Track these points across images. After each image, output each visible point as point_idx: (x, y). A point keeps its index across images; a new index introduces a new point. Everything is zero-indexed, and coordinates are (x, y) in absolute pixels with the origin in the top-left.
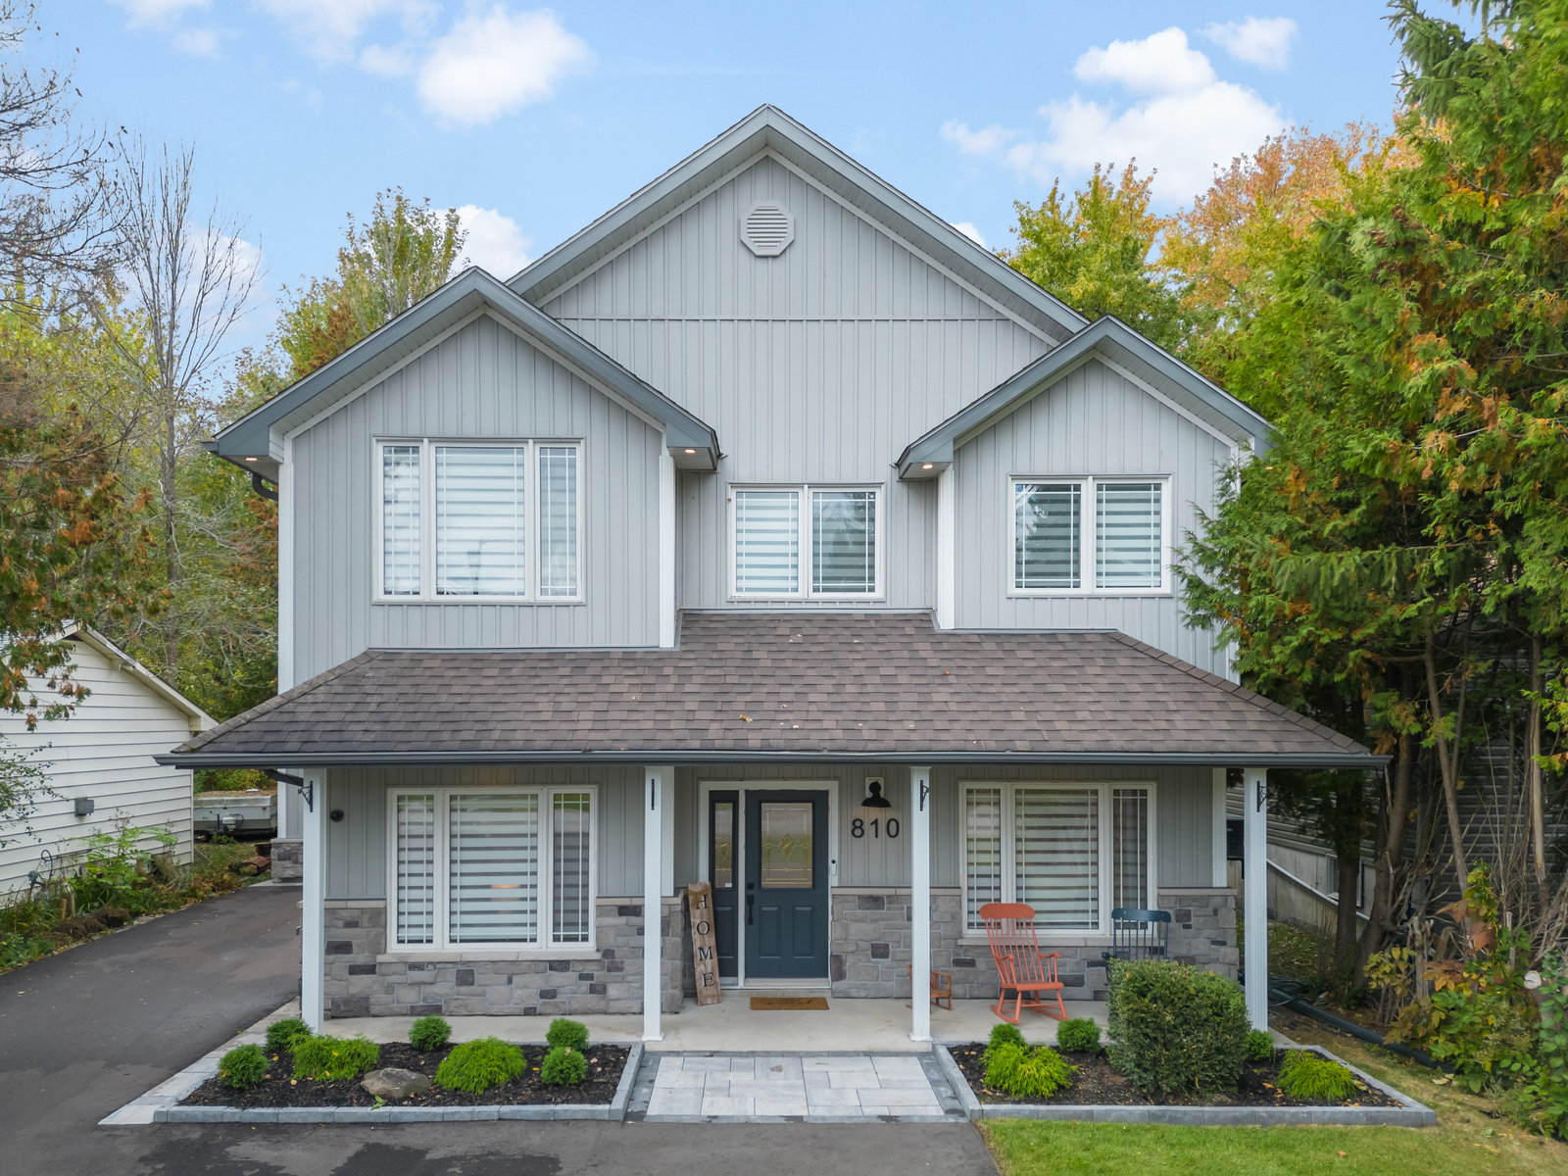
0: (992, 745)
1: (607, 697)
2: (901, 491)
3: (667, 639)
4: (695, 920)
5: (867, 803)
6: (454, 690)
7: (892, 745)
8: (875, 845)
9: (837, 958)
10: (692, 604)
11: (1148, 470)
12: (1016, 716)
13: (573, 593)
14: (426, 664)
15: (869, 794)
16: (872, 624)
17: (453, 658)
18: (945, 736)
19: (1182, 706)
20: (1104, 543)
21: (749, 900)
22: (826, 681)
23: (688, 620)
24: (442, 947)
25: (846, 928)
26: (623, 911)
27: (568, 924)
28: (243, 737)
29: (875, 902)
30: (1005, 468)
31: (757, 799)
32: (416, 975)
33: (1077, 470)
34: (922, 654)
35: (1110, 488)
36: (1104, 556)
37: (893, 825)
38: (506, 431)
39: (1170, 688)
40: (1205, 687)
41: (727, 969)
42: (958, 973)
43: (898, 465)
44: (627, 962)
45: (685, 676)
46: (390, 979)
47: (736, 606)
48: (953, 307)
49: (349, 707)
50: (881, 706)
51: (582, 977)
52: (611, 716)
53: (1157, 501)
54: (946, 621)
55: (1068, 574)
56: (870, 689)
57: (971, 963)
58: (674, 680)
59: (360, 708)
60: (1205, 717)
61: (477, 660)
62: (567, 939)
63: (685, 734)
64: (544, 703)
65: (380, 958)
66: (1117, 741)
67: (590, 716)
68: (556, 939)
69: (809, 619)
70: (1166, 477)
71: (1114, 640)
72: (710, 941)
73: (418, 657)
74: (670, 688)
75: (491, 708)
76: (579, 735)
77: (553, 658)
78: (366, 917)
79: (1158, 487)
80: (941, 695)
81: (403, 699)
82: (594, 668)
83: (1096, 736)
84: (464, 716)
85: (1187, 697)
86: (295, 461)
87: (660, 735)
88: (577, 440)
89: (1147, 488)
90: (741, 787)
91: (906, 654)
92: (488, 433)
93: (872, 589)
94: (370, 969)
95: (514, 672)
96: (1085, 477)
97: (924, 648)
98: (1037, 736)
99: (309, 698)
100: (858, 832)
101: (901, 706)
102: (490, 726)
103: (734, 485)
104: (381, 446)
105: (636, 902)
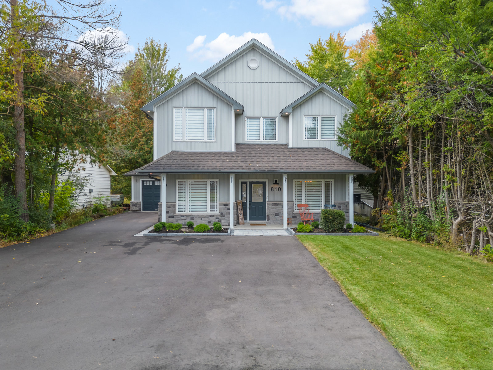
0: (299, 169)
1: (222, 161)
2: (281, 118)
3: (233, 149)
4: (239, 208)
5: (274, 184)
6: (191, 159)
7: (279, 169)
8: (276, 193)
9: (268, 216)
10: (238, 142)
11: (332, 114)
12: (304, 164)
13: (214, 140)
14: (184, 154)
15: (274, 182)
16: (275, 146)
17: (190, 153)
18: (289, 168)
19: (337, 162)
20: (323, 129)
21: (250, 204)
22: (266, 158)
23: (237, 145)
24: (187, 212)
25: (270, 210)
26: (225, 205)
27: (213, 208)
28: (151, 167)
29: (276, 204)
30: (303, 114)
31: (251, 183)
32: (183, 218)
33: (317, 114)
34: (285, 152)
35: (324, 118)
36: (323, 132)
37: (280, 189)
38: (200, 106)
39: (335, 159)
40: (342, 158)
41: (245, 219)
42: (293, 219)
43: (281, 113)
44: (225, 215)
45: (237, 157)
46: (177, 219)
47: (247, 143)
48: (292, 80)
49: (171, 162)
50: (277, 162)
51: (216, 218)
52: (223, 164)
53: (334, 120)
54: (291, 146)
55: (316, 136)
56: (275, 159)
57: (296, 217)
58: (235, 157)
59: (173, 162)
60: (341, 164)
61: (195, 153)
62: (213, 211)
63: (239, 167)
64: (210, 162)
65: (175, 214)
67: (219, 164)
68: (211, 211)
69: (262, 145)
70: (335, 116)
71: (325, 149)
72: (242, 212)
73: (183, 153)
74: (235, 159)
75: (199, 162)
76: (217, 167)
77: (210, 153)
78: (172, 206)
79: (334, 118)
80: (289, 160)
81: (181, 160)
82: (219, 155)
84: (194, 164)
85: (338, 160)
86: (157, 112)
87: (233, 168)
88: (215, 108)
89: (332, 118)
90: (248, 181)
91: (282, 152)
92: (196, 106)
93: (275, 139)
94: (173, 217)
95: (203, 156)
96: (319, 116)
97: (286, 151)
98: (308, 168)
99: (162, 160)
100: (272, 190)
101: (281, 162)
102: (200, 166)
103: (246, 117)
104: (174, 109)
105: (227, 203)
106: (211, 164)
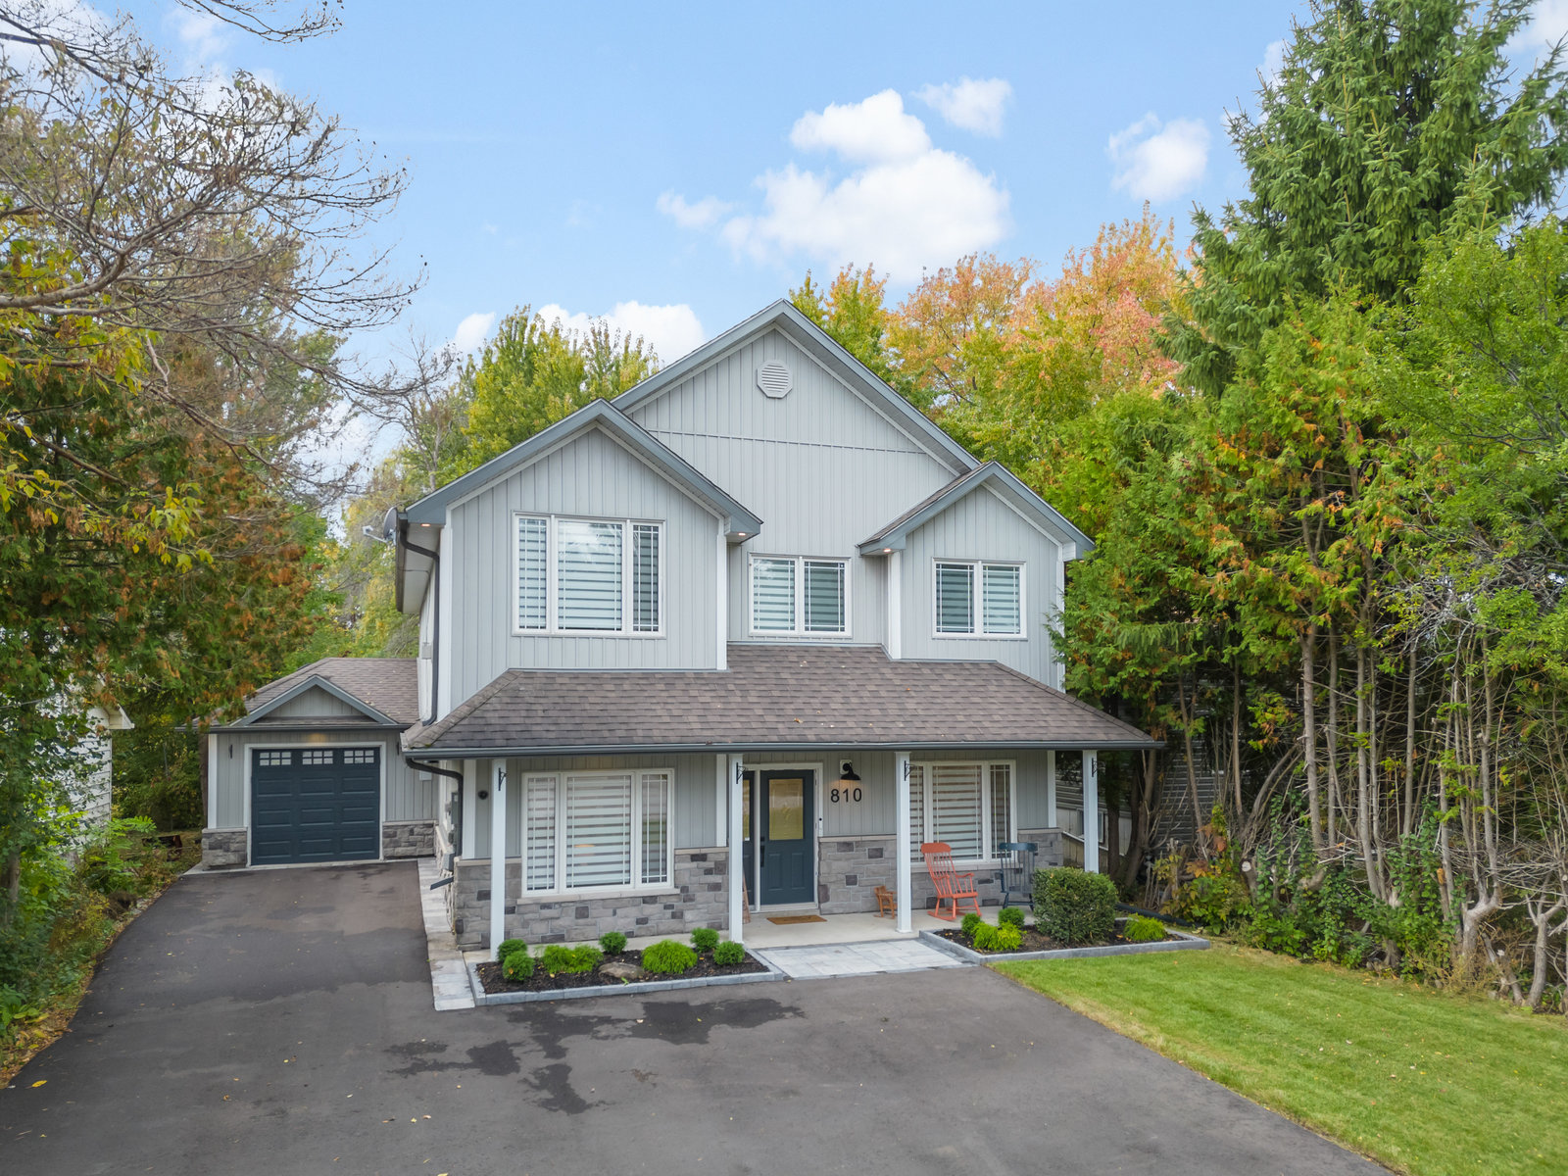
0: (953, 737)
1: (700, 706)
2: (862, 563)
3: (722, 665)
6: (591, 700)
7: (895, 738)
8: (846, 808)
9: (823, 888)
10: (736, 638)
11: (1012, 558)
12: (959, 718)
13: (656, 629)
14: (559, 680)
16: (849, 654)
17: (575, 676)
18: (923, 732)
20: (987, 604)
21: (762, 849)
22: (836, 695)
23: (732, 648)
24: (561, 891)
25: (827, 866)
26: (694, 858)
27: (654, 868)
29: (847, 846)
30: (930, 552)
31: (768, 776)
32: (546, 913)
34: (888, 676)
35: (990, 568)
36: (988, 612)
37: (858, 793)
38: (613, 513)
39: (1039, 700)
41: (750, 899)
44: (698, 894)
45: (744, 691)
46: (527, 917)
47: (755, 639)
48: (892, 441)
49: (524, 714)
50: (879, 713)
51: (666, 907)
52: (710, 719)
53: (1017, 578)
54: (895, 653)
55: (967, 624)
56: (866, 700)
58: (738, 693)
59: (531, 714)
62: (651, 880)
63: (765, 732)
64: (660, 710)
65: (519, 902)
66: (1022, 734)
67: (696, 719)
68: (645, 881)
69: (806, 649)
70: (1023, 563)
71: (994, 665)
73: (551, 676)
74: (739, 700)
75: (625, 714)
79: (1017, 569)
80: (911, 705)
81: (558, 707)
82: (680, 685)
83: (1008, 731)
84: (610, 720)
86: (453, 526)
88: (661, 522)
89: (1011, 569)
90: (759, 768)
91: (878, 676)
92: (597, 513)
93: (843, 630)
95: (626, 687)
96: (976, 561)
97: (888, 672)
98: (976, 732)
99: (489, 706)
100: (835, 798)
101: (890, 712)
102: (634, 726)
103: (753, 554)
104: (518, 519)
105: (703, 851)
106: (668, 720)
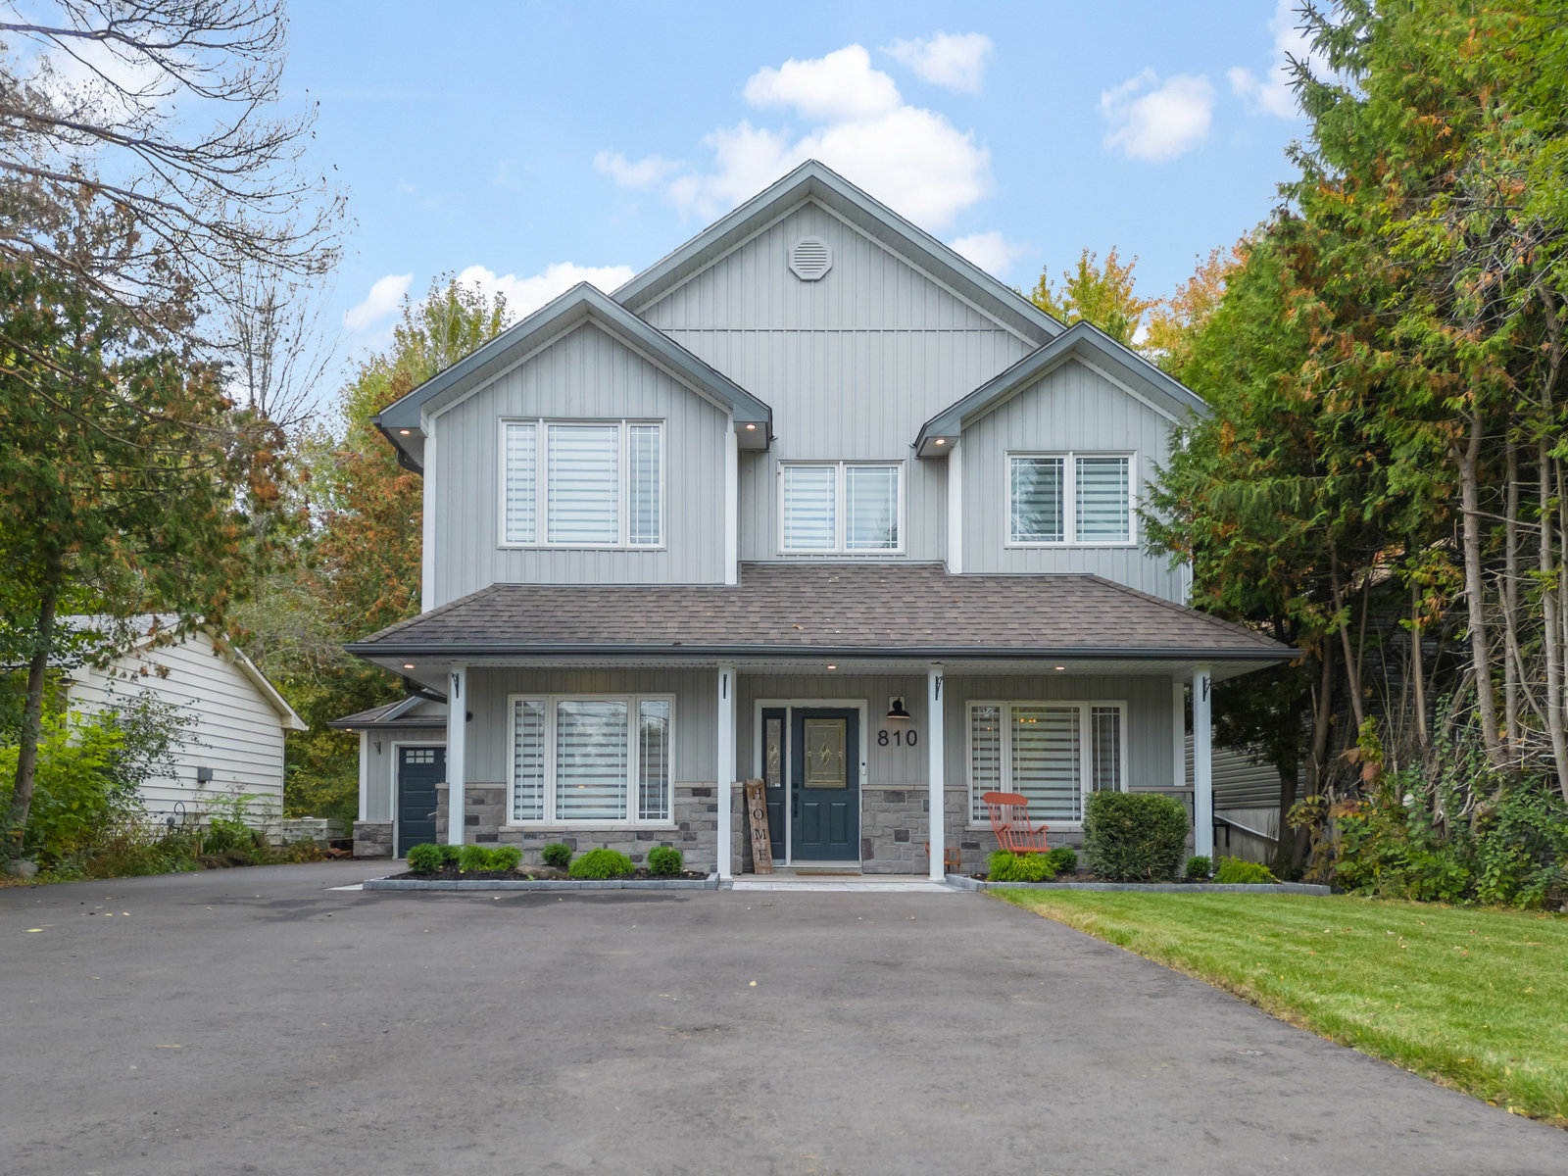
0: (993, 643)
1: (688, 614)
2: (919, 466)
3: (731, 578)
4: (752, 808)
5: (891, 715)
6: (566, 609)
7: (914, 643)
8: (896, 751)
9: (867, 841)
11: (1117, 446)
12: (1010, 626)
13: (656, 541)
14: (542, 593)
15: (891, 709)
16: (895, 571)
17: (561, 590)
18: (954, 638)
19: (1142, 620)
20: (1083, 507)
21: (795, 798)
22: (860, 605)
23: (746, 567)
24: (549, 820)
25: (874, 818)
26: (696, 792)
27: (651, 802)
28: (408, 635)
29: (897, 796)
30: (1002, 445)
31: (801, 715)
32: (530, 842)
33: (1060, 446)
34: (936, 589)
35: (1087, 461)
36: (1083, 517)
37: (912, 735)
38: (604, 413)
39: (1134, 610)
40: (1162, 609)
41: (778, 853)
42: (965, 853)
43: (915, 445)
44: (699, 833)
45: (747, 602)
47: (784, 558)
48: (959, 320)
49: (487, 618)
50: (905, 620)
52: (691, 625)
53: (1125, 473)
54: (955, 567)
55: (1053, 532)
56: (895, 610)
57: (976, 846)
58: (739, 604)
59: (494, 619)
60: (1161, 626)
61: (582, 591)
62: (650, 817)
63: (753, 636)
64: (638, 617)
65: (501, 829)
67: (676, 625)
68: (642, 816)
69: (844, 568)
70: (1131, 452)
71: (1091, 580)
72: (764, 825)
73: (534, 590)
74: (737, 609)
75: (597, 620)
76: (669, 636)
77: (641, 591)
78: (491, 795)
80: (952, 614)
81: (528, 614)
82: (675, 597)
84: (578, 624)
85: (1148, 615)
86: (437, 436)
87: (731, 636)
88: (660, 420)
89: (1117, 461)
90: (788, 704)
91: (924, 589)
92: (590, 414)
93: (895, 546)
94: (493, 838)
95: (611, 599)
96: (1066, 453)
97: (938, 586)
99: (453, 613)
100: (883, 741)
101: (920, 620)
102: (599, 630)
103: (783, 462)
104: (505, 424)
105: (706, 785)
106: (644, 625)
